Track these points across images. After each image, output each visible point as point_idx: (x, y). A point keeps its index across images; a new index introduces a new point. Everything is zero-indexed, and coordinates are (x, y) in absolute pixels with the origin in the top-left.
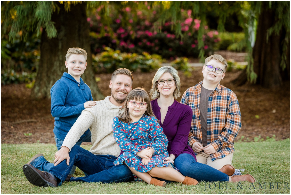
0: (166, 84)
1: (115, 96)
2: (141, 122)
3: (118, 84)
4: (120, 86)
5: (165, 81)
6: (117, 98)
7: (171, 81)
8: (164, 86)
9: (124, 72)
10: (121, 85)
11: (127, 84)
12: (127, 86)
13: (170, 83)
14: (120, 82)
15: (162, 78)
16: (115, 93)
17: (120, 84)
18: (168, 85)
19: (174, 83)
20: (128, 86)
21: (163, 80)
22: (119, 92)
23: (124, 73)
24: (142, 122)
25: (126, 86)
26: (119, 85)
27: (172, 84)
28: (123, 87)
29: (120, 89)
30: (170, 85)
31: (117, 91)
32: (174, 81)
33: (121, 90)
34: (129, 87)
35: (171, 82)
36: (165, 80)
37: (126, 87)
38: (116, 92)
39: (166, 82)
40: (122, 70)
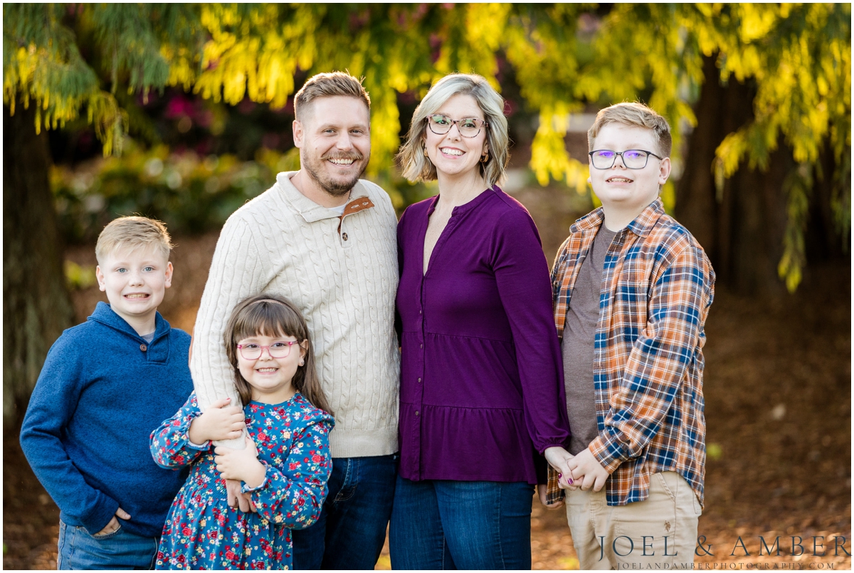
0: (454, 133)
1: (322, 176)
2: (275, 413)
3: (326, 134)
4: (334, 138)
5: (455, 122)
6: (329, 180)
7: (474, 127)
8: (448, 137)
9: (339, 86)
10: (338, 133)
11: (354, 127)
12: (357, 132)
13: (468, 133)
14: (330, 126)
15: (445, 111)
16: (322, 164)
17: (332, 130)
18: (459, 139)
19: (482, 135)
20: (358, 134)
21: (448, 120)
22: (333, 161)
23: (338, 89)
24: (278, 417)
25: (354, 133)
26: (331, 136)
27: (475, 138)
28: (344, 141)
29: (334, 149)
30: (466, 140)
31: (326, 157)
32: (483, 130)
33: (340, 153)
34: (364, 136)
35: (475, 131)
36: (455, 120)
37: (355, 136)
38: (324, 161)
39: (455, 126)
40: (329, 82)
